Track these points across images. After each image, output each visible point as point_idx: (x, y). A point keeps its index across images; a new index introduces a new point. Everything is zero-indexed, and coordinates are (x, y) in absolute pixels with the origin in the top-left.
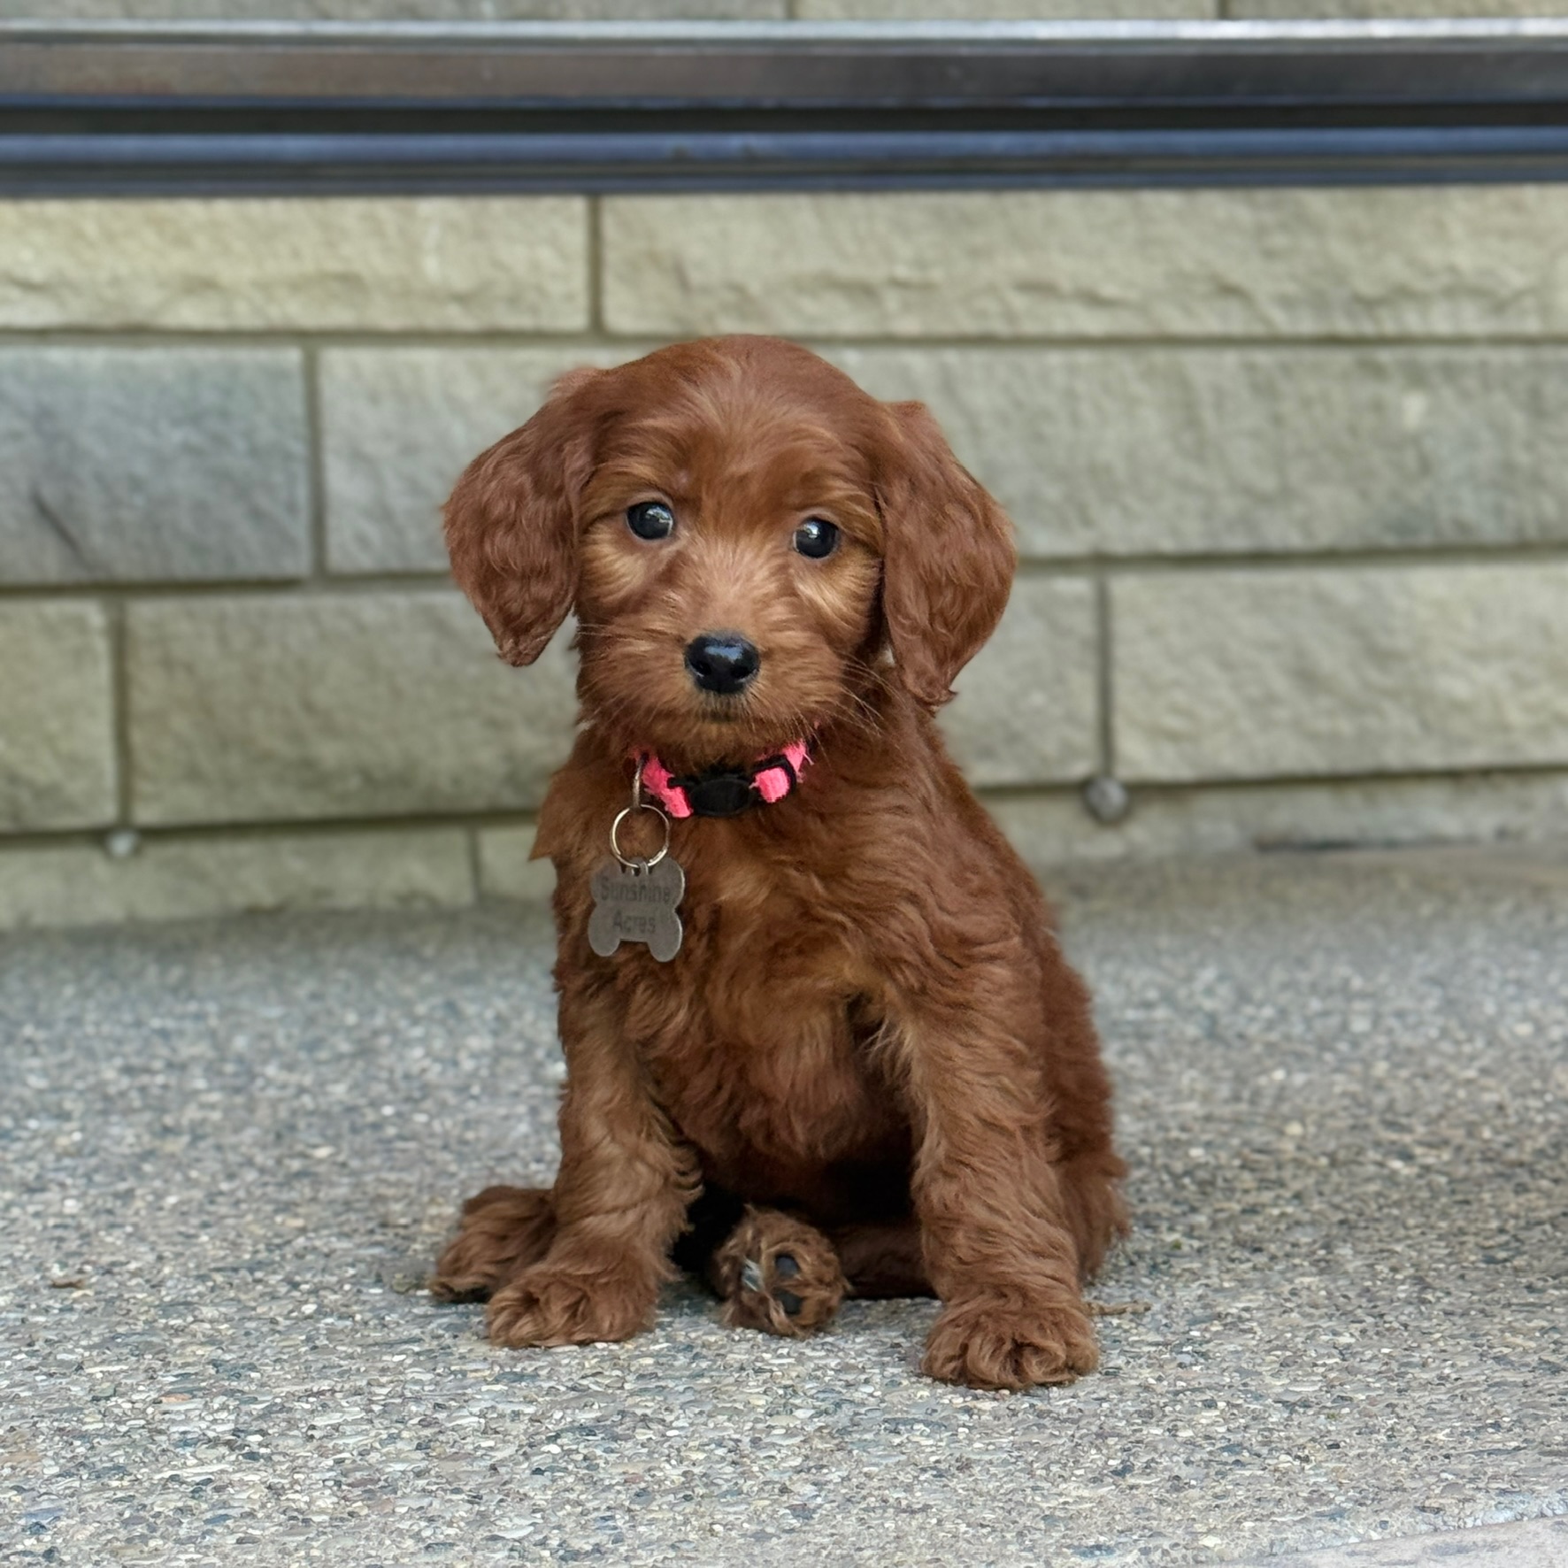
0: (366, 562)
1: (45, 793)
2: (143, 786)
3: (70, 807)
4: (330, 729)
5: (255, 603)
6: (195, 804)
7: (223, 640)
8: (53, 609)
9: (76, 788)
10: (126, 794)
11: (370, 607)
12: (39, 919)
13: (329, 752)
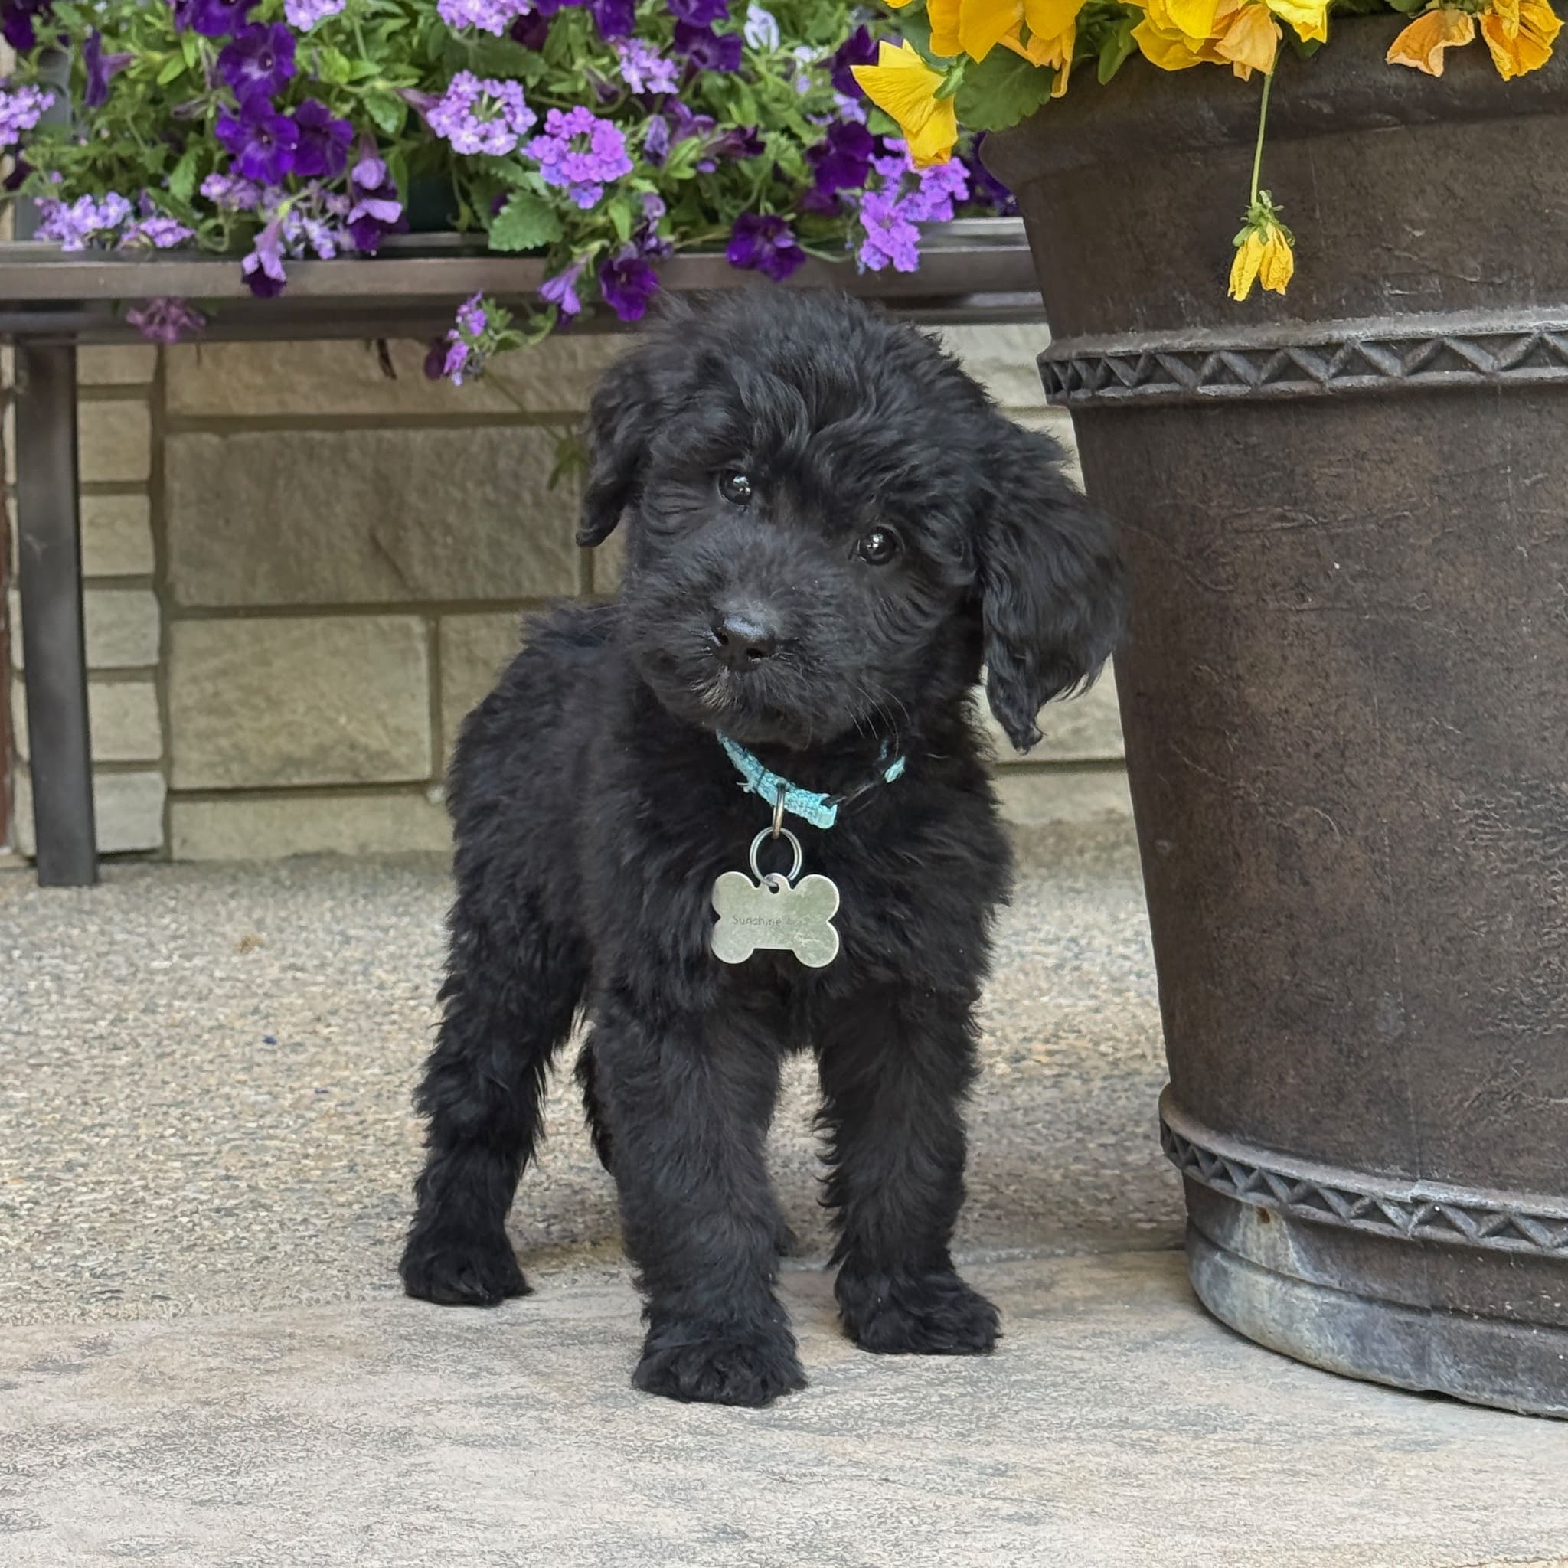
3: (395, 766)
9: (400, 753)
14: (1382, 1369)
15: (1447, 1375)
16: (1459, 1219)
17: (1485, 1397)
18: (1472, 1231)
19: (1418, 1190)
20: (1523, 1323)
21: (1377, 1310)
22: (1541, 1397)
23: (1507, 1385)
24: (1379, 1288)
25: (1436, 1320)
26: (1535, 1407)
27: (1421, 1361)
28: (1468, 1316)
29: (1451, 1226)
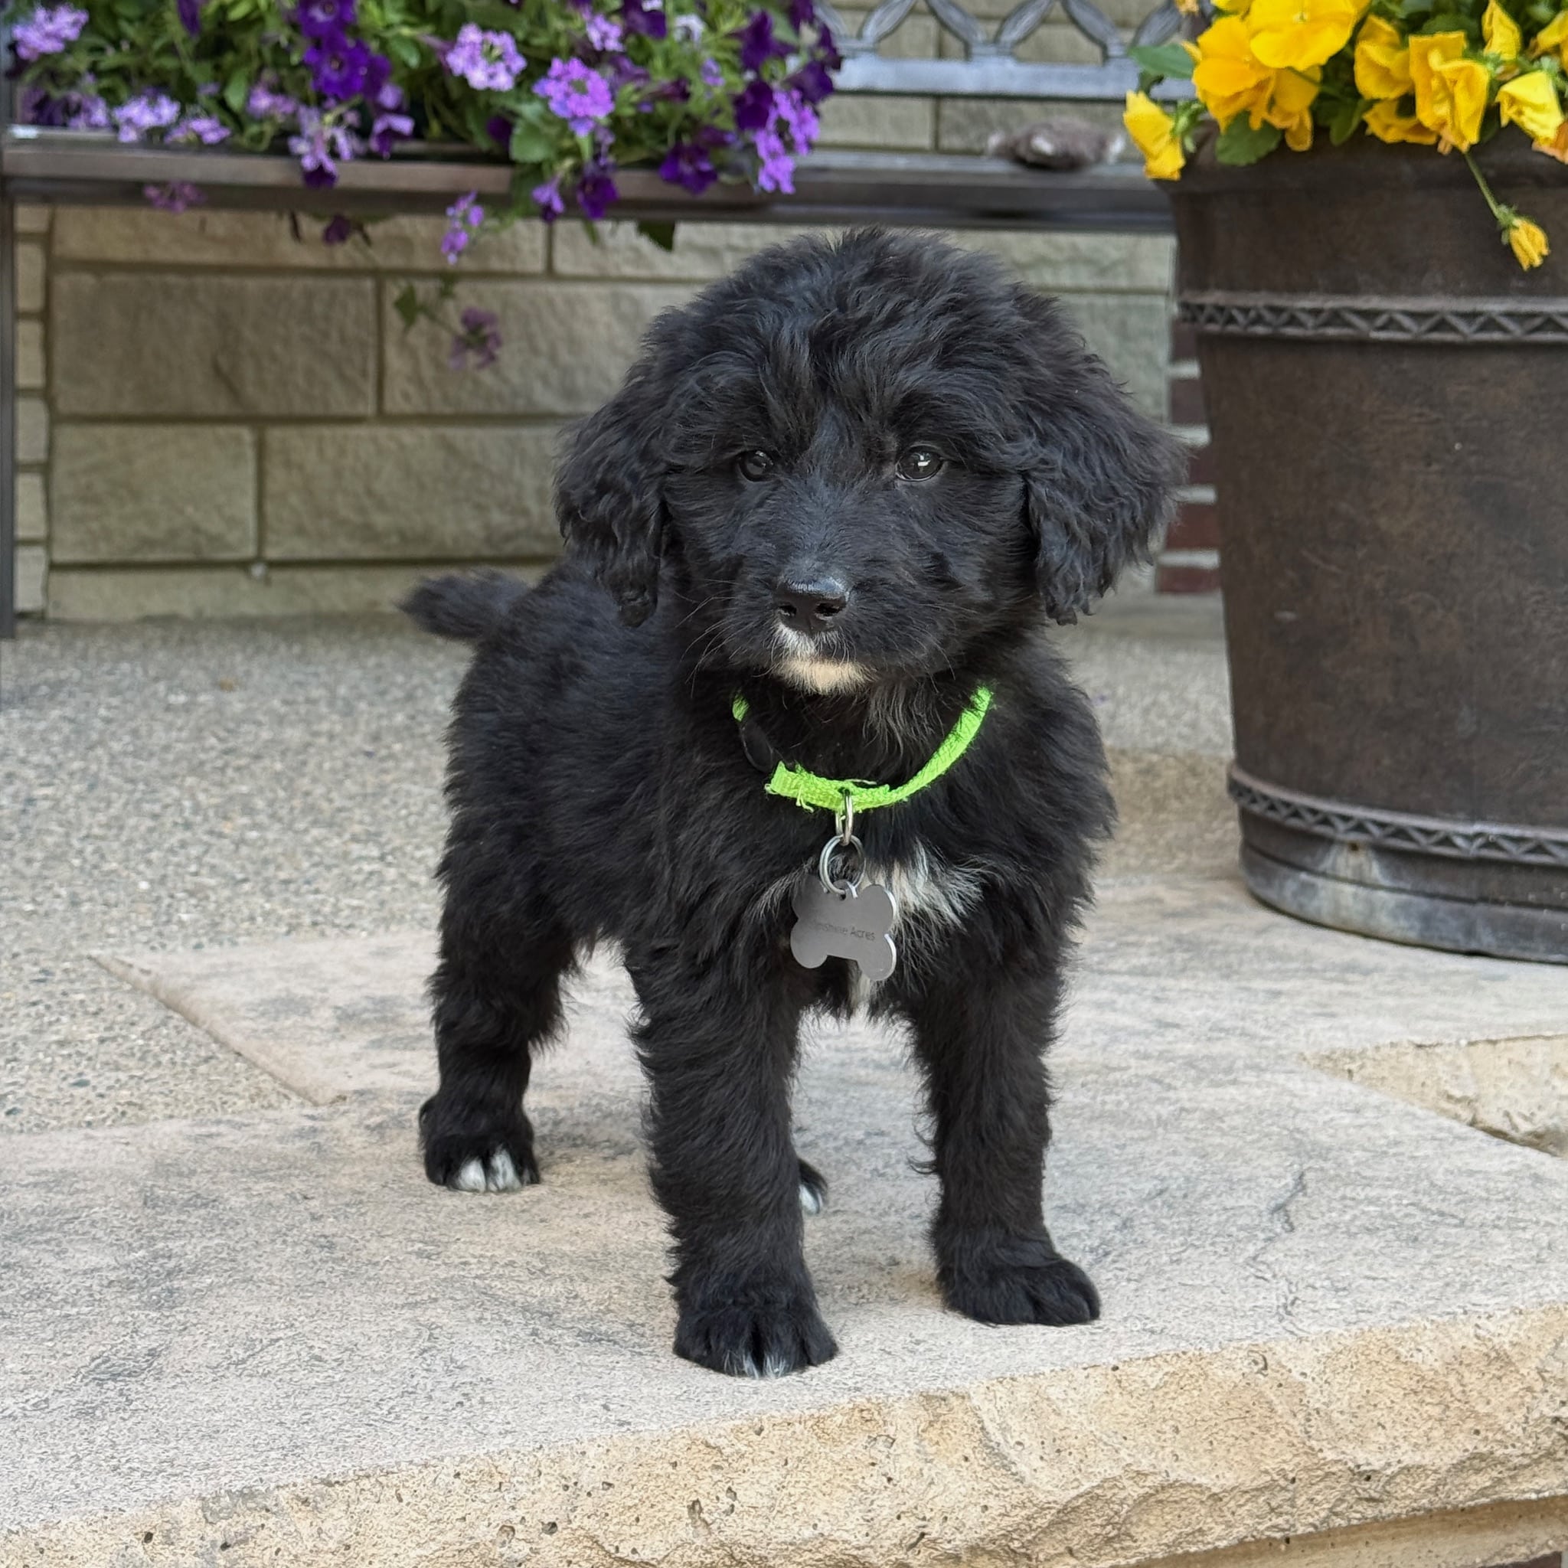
0: (408, 409)
1: (215, 540)
2: (271, 537)
3: (228, 547)
4: (382, 506)
5: (340, 431)
6: (301, 548)
7: (321, 451)
8: (222, 431)
9: (233, 537)
10: (261, 541)
11: (407, 436)
12: (208, 612)
13: (380, 520)
14: (1441, 939)
15: (1486, 940)
16: (1506, 844)
17: (1512, 952)
18: (1516, 853)
19: (1477, 827)
20: (1540, 906)
21: (1438, 903)
22: (1551, 951)
23: (1527, 944)
24: (1442, 889)
25: (1481, 908)
26: (1544, 957)
27: (1470, 932)
28: (1501, 903)
29: (1500, 848)
